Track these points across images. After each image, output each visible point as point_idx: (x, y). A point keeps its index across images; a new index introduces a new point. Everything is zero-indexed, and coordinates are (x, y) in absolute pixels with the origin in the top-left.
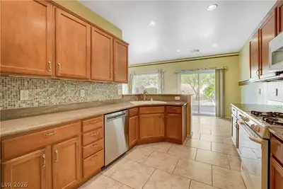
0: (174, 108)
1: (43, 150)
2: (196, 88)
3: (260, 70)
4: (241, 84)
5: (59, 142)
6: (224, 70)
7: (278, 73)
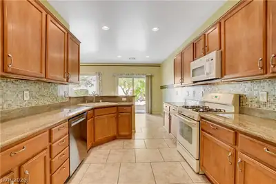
0: (125, 108)
1: (10, 175)
2: (125, 91)
3: (182, 79)
4: (162, 87)
5: (28, 160)
6: (151, 76)
7: (194, 82)
